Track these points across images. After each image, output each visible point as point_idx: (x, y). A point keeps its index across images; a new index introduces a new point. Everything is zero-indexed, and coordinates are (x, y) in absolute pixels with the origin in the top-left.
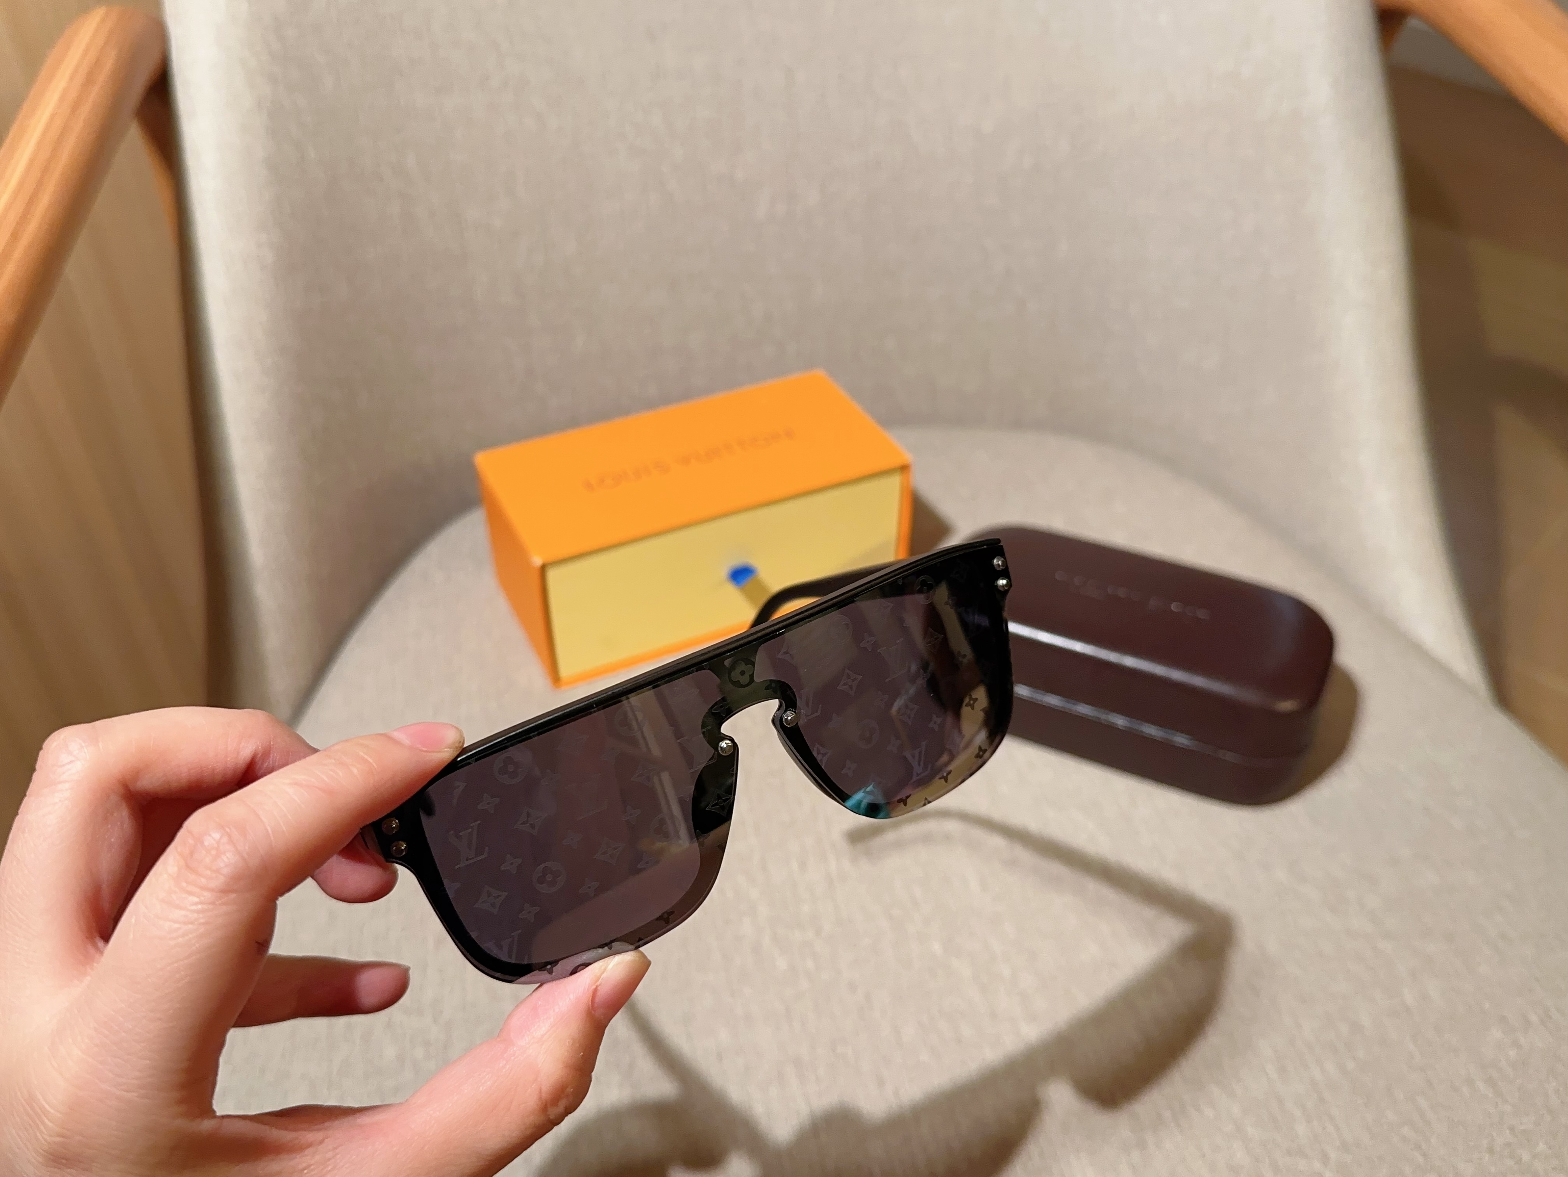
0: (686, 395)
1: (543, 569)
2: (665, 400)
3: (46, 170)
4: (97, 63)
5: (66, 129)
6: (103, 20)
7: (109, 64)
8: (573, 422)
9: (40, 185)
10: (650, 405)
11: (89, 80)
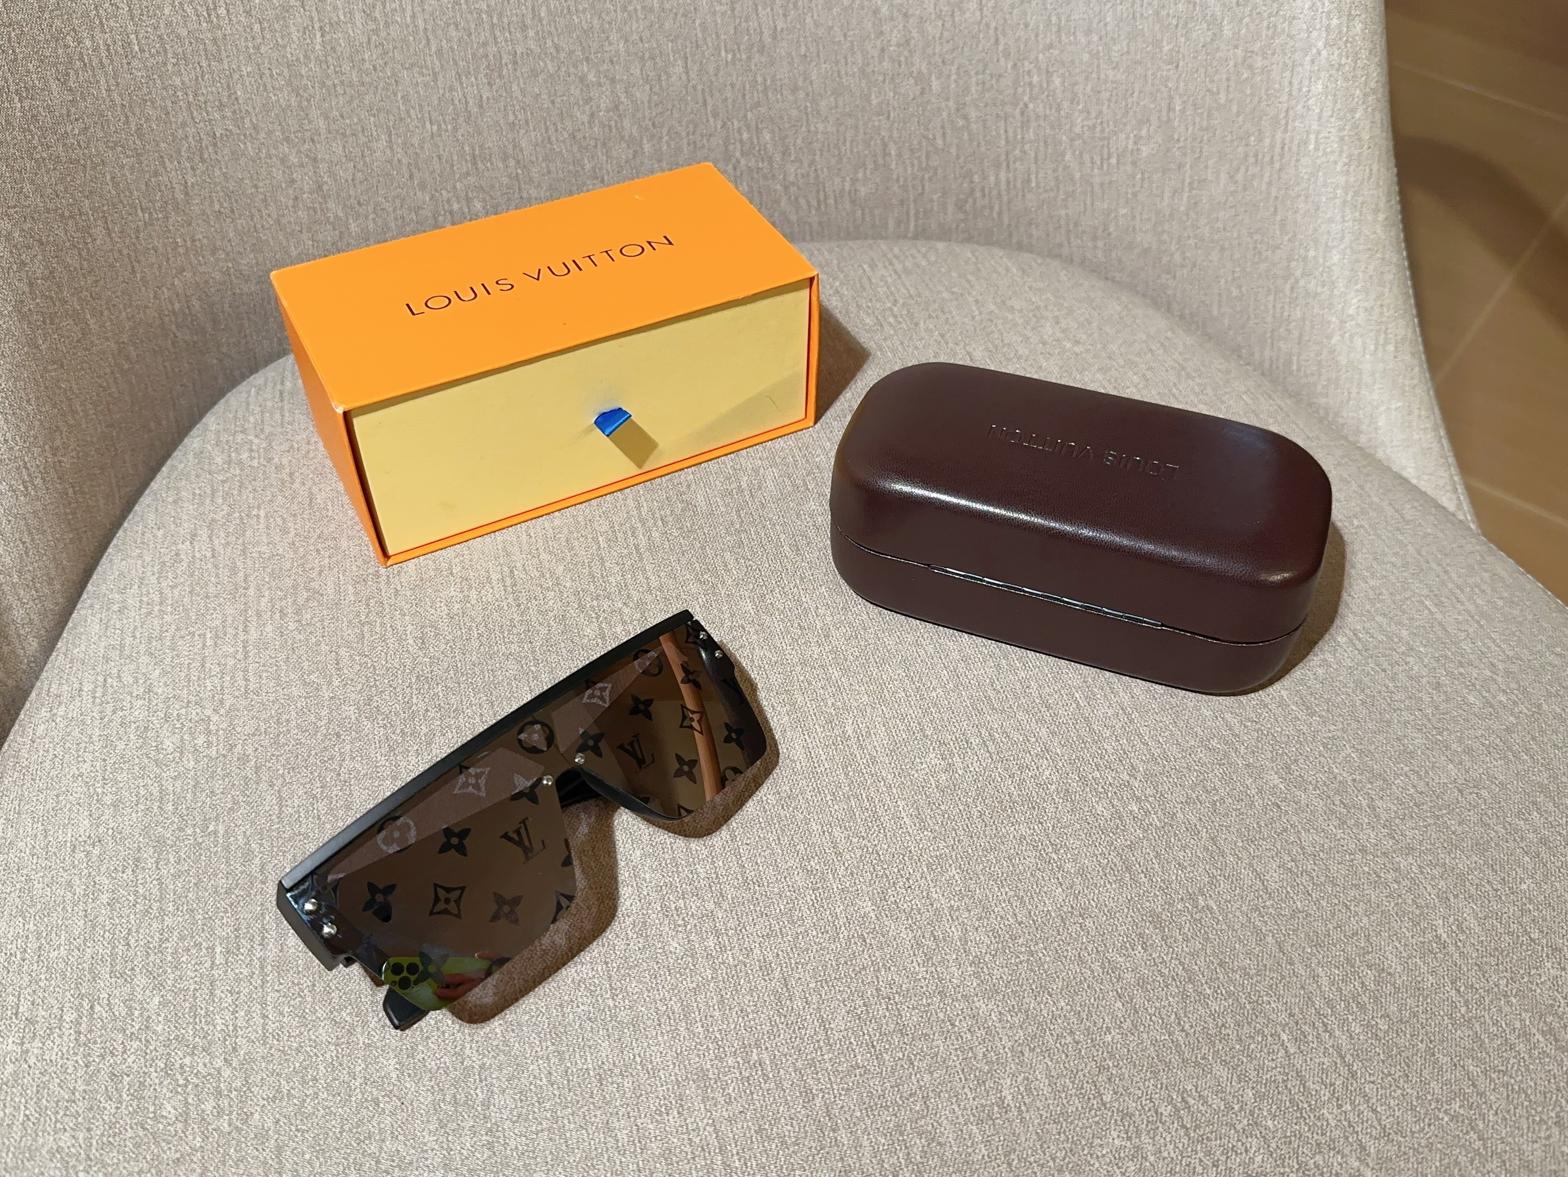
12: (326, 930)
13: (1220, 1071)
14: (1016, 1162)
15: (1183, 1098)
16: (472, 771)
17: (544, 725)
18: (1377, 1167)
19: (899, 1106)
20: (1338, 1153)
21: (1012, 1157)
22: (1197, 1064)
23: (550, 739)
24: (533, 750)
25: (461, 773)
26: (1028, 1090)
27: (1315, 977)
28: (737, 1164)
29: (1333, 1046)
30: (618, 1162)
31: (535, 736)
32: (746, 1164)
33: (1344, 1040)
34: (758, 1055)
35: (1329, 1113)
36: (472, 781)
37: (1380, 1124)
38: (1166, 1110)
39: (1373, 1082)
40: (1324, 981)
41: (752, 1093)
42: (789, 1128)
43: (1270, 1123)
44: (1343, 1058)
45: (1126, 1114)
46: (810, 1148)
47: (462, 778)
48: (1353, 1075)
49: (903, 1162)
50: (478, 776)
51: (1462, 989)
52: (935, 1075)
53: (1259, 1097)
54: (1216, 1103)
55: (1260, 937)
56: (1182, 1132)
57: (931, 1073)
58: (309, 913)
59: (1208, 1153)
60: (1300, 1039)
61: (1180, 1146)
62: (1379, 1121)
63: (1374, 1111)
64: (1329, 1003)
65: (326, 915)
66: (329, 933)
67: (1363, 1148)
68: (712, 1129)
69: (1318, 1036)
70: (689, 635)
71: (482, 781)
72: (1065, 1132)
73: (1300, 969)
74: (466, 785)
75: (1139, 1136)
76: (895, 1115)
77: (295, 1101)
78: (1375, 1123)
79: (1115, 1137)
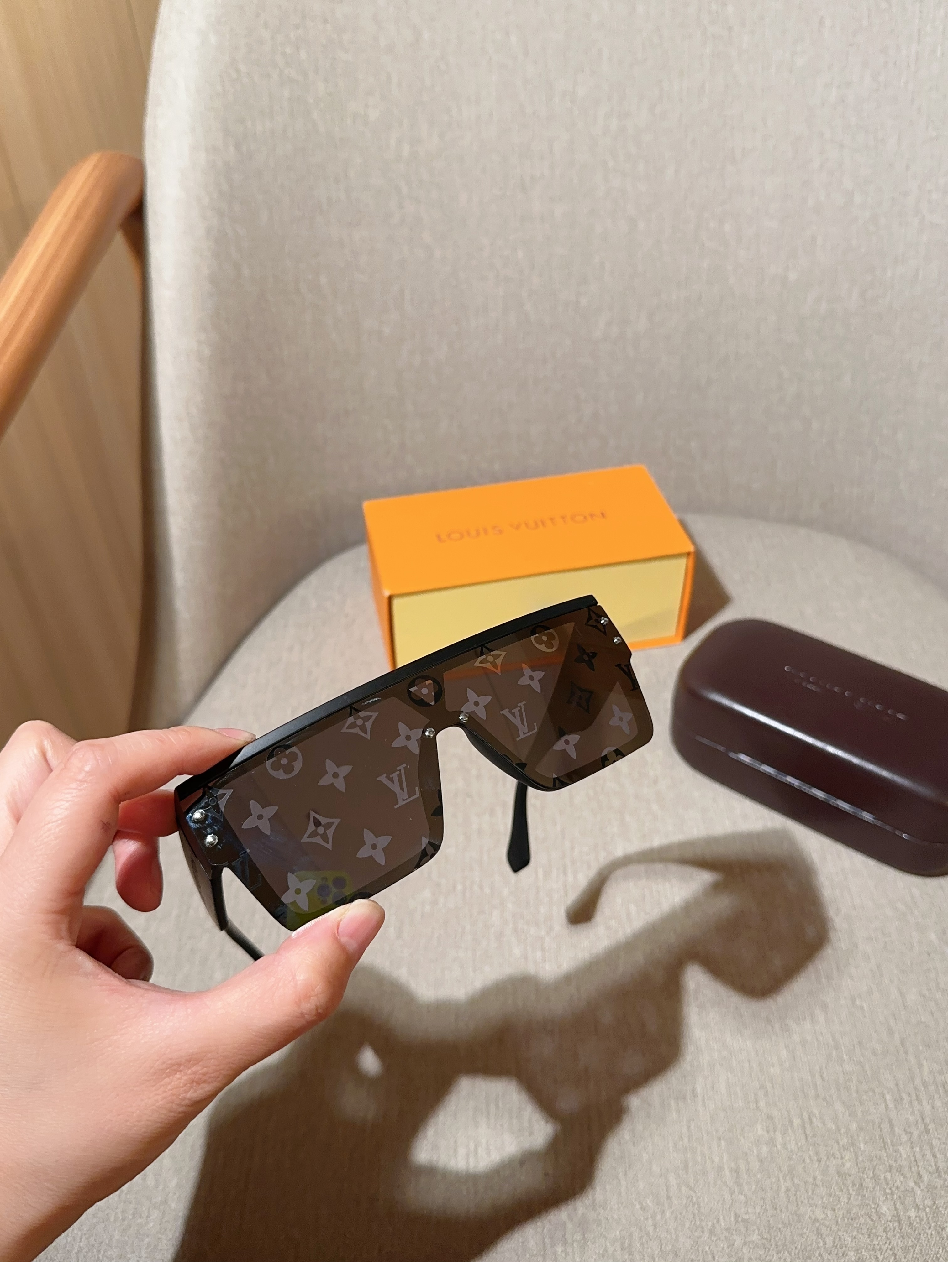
0: (524, 475)
1: (390, 599)
2: (508, 477)
3: (36, 290)
4: (85, 203)
5: (55, 256)
6: (95, 167)
7: (95, 202)
8: (433, 487)
9: (30, 302)
10: (495, 479)
11: (78, 217)
12: (210, 839)
13: (839, 1107)
16: (362, 714)
17: (435, 681)
18: (926, 1189)
20: (903, 1174)
22: (825, 1099)
23: (439, 694)
24: (420, 703)
25: (351, 715)
27: (920, 1066)
29: (919, 1110)
31: (425, 690)
33: (927, 1108)
35: (904, 1151)
36: (359, 722)
37: (936, 1165)
38: (797, 1121)
39: (939, 1139)
40: (926, 1070)
43: (862, 1146)
44: (923, 1119)
45: (770, 1117)
47: (351, 720)
48: (927, 1131)
50: (367, 718)
53: (860, 1129)
54: (831, 1125)
55: (891, 1032)
56: (803, 1137)
58: (197, 821)
59: (817, 1153)
60: (898, 1101)
62: (936, 1164)
63: (934, 1156)
64: (925, 1085)
65: (210, 826)
66: (211, 843)
67: (920, 1176)
69: (911, 1102)
70: (590, 618)
71: (368, 725)
73: (913, 1060)
74: (353, 726)
75: (775, 1131)
78: (933, 1164)
79: (760, 1130)
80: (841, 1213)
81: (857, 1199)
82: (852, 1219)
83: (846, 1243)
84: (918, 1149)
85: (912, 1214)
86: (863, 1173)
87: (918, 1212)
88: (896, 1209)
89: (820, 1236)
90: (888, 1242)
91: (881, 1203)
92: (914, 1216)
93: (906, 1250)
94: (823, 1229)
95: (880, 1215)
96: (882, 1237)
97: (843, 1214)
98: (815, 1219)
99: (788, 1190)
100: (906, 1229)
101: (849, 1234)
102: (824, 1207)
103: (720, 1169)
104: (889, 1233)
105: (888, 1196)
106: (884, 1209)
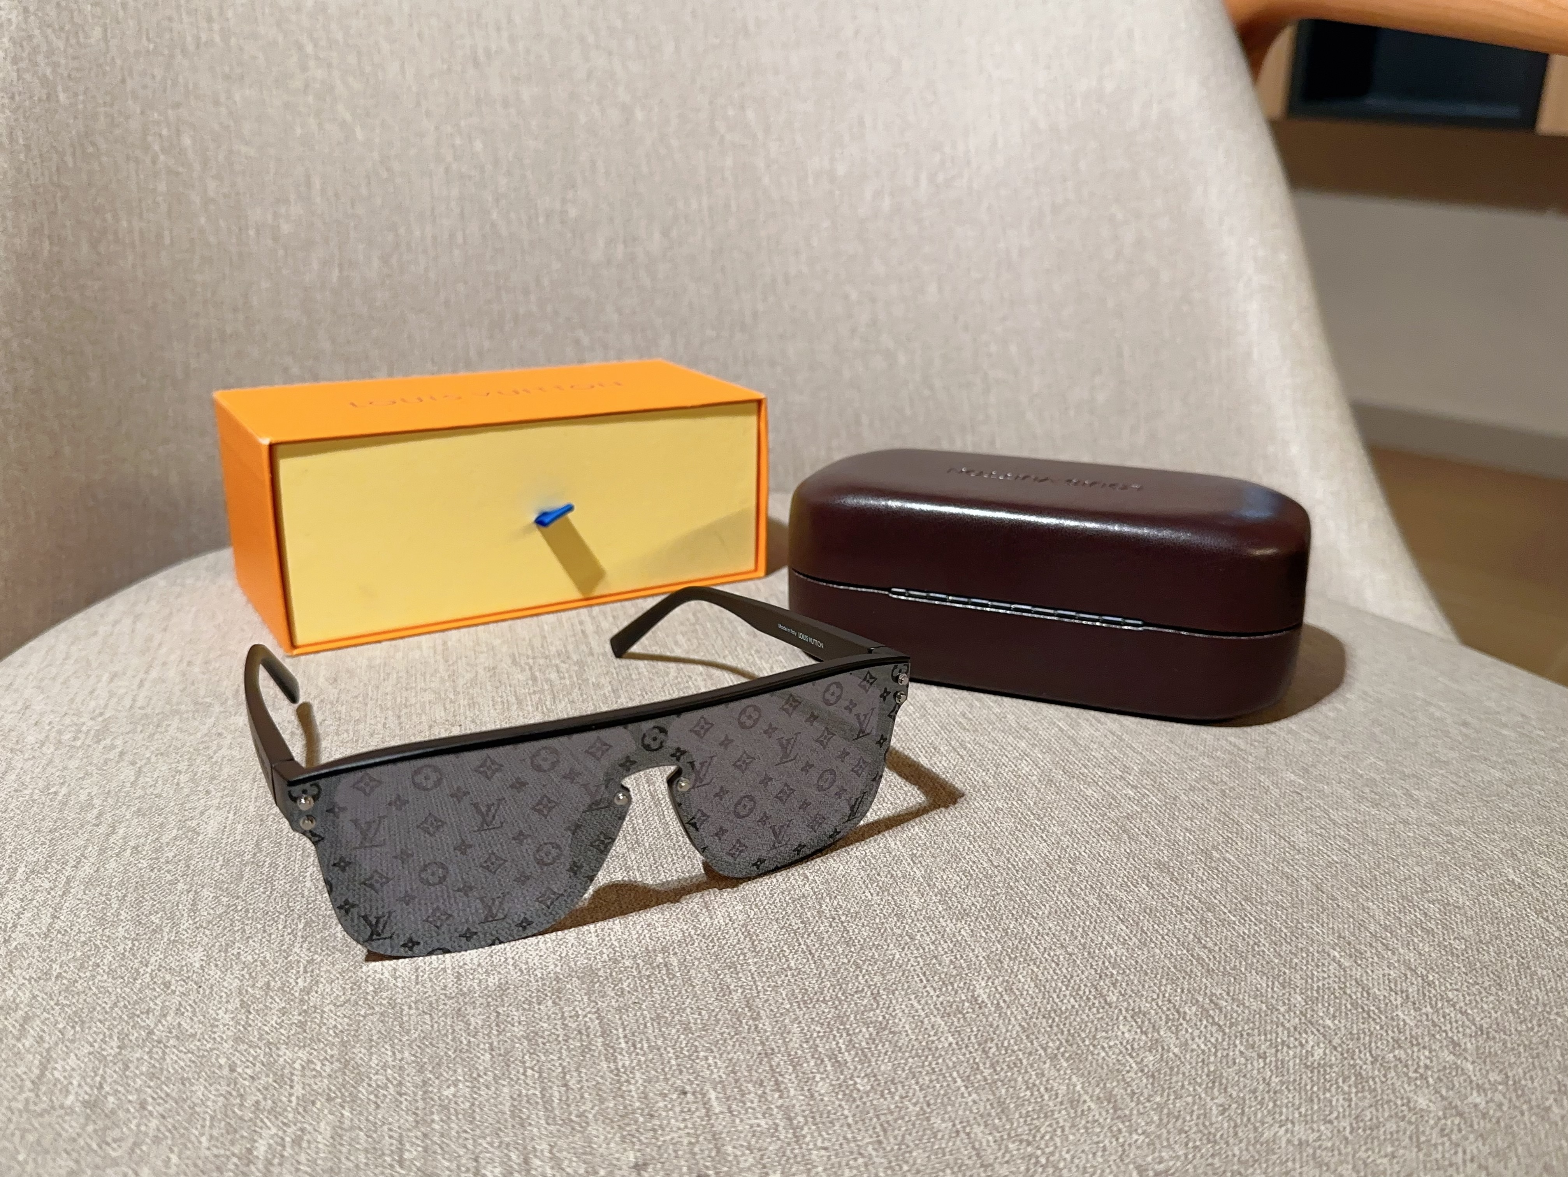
13: (1257, 980)
14: (994, 1049)
15: (1211, 1001)
18: (1479, 1061)
19: (840, 1001)
20: (1424, 1048)
21: (989, 1044)
26: (1009, 990)
28: (623, 1045)
29: (1399, 961)
30: (465, 1042)
32: (634, 1045)
34: (663, 958)
37: (1474, 1024)
41: (651, 988)
42: (696, 1016)
46: (722, 1034)
48: (1430, 984)
49: (843, 1047)
51: (1551, 918)
52: (888, 977)
56: (1214, 1029)
57: (884, 976)
59: (1251, 1047)
61: (1213, 1040)
63: (1465, 1013)
64: (1386, 928)
68: (594, 1017)
72: (1058, 1026)
76: (836, 1008)
77: (65, 981)
78: (1467, 1023)
79: (1126, 1031)
80: (1345, 1123)
81: (1365, 1098)
82: (1371, 1129)
83: (1381, 1168)
84: (1429, 1009)
85: (1476, 1098)
86: (1353, 1059)
87: (1486, 1095)
88: (1443, 1098)
89: (1325, 1168)
90: (1460, 1150)
91: (1411, 1095)
92: (1483, 1103)
93: (1499, 1154)
94: (1325, 1156)
95: (1422, 1114)
96: (1443, 1144)
97: (1351, 1124)
98: (1300, 1143)
99: (1224, 1110)
100: (1481, 1125)
101: (1379, 1152)
102: (1307, 1121)
103: (1074, 1102)
104: (1453, 1137)
105: (1418, 1082)
106: (1422, 1102)
